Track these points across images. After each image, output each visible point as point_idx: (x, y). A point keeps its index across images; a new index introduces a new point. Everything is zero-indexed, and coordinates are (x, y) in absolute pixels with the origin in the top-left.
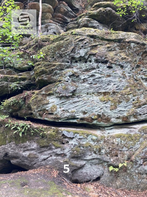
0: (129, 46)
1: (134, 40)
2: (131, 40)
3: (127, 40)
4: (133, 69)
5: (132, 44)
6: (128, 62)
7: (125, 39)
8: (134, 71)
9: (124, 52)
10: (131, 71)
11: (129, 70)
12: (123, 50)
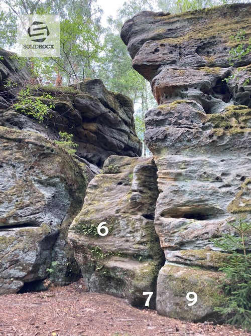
0: (27, 146)
1: (32, 141)
2: (30, 140)
3: (26, 141)
4: (25, 170)
5: (30, 145)
6: (21, 162)
7: (25, 139)
8: (26, 172)
9: (21, 152)
10: (23, 171)
11: (22, 170)
12: (21, 150)
